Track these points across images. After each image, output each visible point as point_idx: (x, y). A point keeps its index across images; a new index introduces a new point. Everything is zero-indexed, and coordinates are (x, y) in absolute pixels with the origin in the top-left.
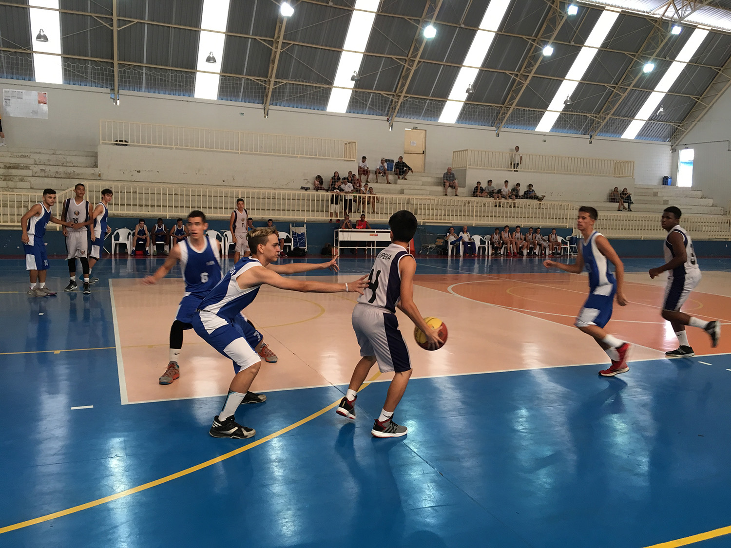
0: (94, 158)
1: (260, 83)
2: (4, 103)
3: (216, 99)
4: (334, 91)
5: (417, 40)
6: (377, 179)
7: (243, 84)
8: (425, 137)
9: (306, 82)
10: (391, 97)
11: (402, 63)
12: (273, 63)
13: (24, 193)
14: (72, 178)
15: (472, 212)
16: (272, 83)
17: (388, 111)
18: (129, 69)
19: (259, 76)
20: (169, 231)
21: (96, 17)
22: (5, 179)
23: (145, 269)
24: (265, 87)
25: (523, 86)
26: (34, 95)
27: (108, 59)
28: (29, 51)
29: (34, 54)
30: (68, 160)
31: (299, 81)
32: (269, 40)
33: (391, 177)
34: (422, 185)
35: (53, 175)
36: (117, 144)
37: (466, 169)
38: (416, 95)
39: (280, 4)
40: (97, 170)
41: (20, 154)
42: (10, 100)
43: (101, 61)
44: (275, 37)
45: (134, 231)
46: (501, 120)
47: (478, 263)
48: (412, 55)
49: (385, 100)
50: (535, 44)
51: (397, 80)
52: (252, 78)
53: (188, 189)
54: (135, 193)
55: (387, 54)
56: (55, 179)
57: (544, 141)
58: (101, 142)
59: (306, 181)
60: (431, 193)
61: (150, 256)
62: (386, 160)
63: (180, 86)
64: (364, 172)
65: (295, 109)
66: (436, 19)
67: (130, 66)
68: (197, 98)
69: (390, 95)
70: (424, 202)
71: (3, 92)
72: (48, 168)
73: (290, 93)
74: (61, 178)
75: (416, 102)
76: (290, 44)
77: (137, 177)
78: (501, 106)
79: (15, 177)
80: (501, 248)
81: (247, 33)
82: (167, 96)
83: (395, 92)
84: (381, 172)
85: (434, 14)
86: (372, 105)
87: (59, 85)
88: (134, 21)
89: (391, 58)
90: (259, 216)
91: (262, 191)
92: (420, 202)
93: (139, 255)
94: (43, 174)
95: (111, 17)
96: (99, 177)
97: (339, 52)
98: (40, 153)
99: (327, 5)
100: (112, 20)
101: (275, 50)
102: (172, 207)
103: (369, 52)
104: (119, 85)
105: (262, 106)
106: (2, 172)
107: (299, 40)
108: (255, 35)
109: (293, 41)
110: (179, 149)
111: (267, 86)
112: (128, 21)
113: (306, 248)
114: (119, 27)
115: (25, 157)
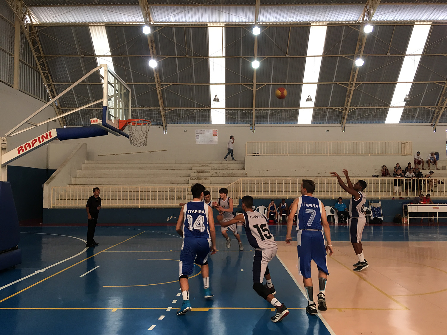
0: (243, 164)
1: (339, 110)
2: (196, 138)
3: (310, 123)
6: (429, 166)
7: (328, 112)
9: (372, 106)
10: (433, 110)
11: (442, 85)
12: (349, 97)
14: (231, 177)
16: (348, 109)
17: (432, 118)
18: (261, 112)
19: (339, 107)
20: (289, 207)
21: (244, 85)
22: (197, 179)
26: (211, 131)
27: (249, 107)
28: (209, 108)
29: (211, 109)
30: (229, 166)
32: (346, 83)
35: (221, 176)
36: (254, 155)
40: (244, 171)
41: (204, 165)
42: (199, 135)
43: (245, 109)
44: (350, 81)
45: (268, 207)
51: (439, 97)
52: (333, 108)
55: (430, 81)
56: (223, 177)
58: (247, 154)
59: (375, 171)
61: (277, 223)
63: (290, 118)
64: (418, 162)
65: (363, 124)
67: (262, 110)
68: (299, 124)
69: (433, 108)
71: (196, 131)
72: (218, 172)
74: (226, 177)
76: (360, 83)
77: (267, 174)
79: (202, 178)
81: (332, 81)
82: (282, 125)
83: (437, 105)
84: (432, 162)
86: (419, 117)
87: (223, 124)
88: (264, 84)
89: (433, 83)
90: (346, 196)
93: (271, 223)
94: (216, 175)
96: (246, 175)
97: (394, 84)
98: (214, 163)
99: (386, 55)
100: (253, 85)
101: (350, 88)
102: (290, 191)
103: (417, 81)
104: (255, 121)
105: (340, 125)
106: (196, 175)
107: (365, 80)
108: (337, 82)
109: (362, 81)
110: (292, 155)
111: (344, 112)
112: (262, 84)
113: (382, 217)
114: (257, 89)
115: (207, 166)
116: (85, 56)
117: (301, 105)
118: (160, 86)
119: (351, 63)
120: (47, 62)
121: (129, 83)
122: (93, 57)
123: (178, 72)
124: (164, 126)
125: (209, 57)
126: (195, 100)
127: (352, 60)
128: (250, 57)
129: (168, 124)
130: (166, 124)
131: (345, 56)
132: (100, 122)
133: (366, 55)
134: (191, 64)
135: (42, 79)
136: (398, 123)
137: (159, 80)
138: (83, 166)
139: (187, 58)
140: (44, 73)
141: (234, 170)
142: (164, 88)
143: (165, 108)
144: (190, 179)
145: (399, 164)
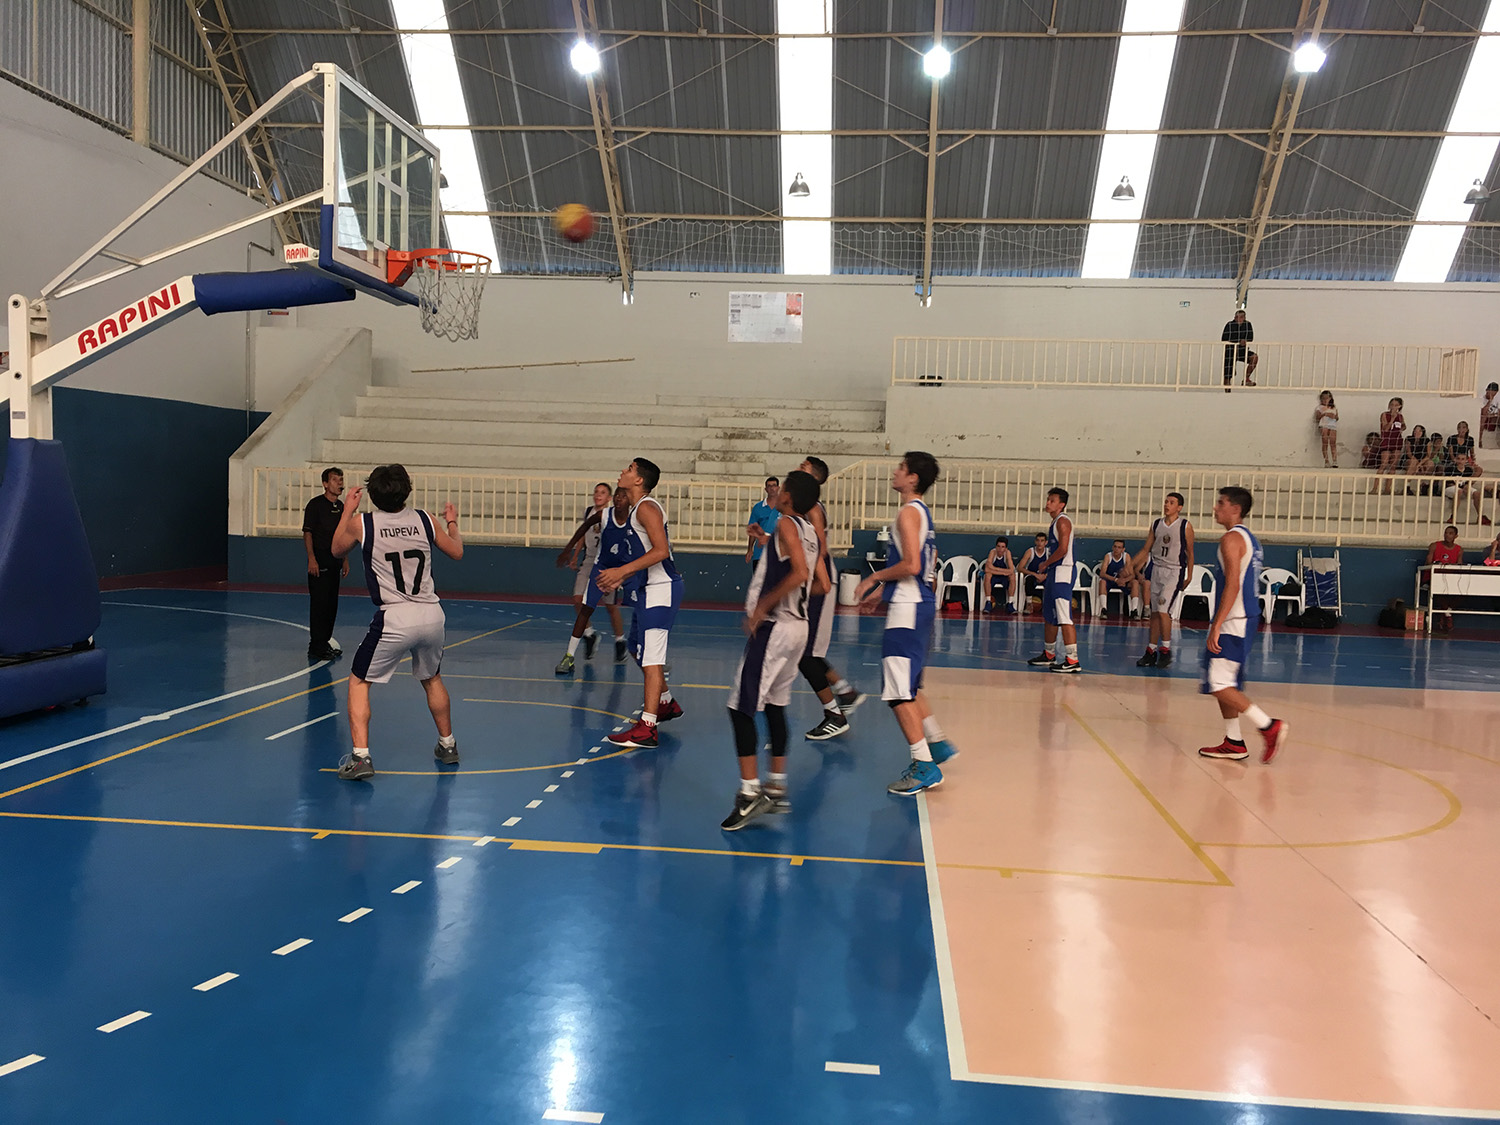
0: (879, 413)
1: (1229, 230)
2: (730, 318)
3: (1127, 276)
7: (1190, 238)
9: (1345, 217)
12: (1267, 184)
13: (753, 484)
14: (838, 454)
16: (1261, 229)
18: (954, 231)
19: (1228, 217)
21: (898, 135)
22: (724, 458)
24: (1243, 240)
26: (781, 300)
27: (915, 217)
28: (776, 218)
29: (784, 222)
30: (832, 418)
32: (1259, 134)
36: (923, 384)
40: (883, 438)
41: (751, 411)
42: (739, 311)
43: (902, 223)
44: (1276, 124)
45: (985, 561)
52: (1212, 222)
53: (1063, 471)
54: (953, 480)
58: (894, 380)
67: (956, 227)
68: (1088, 279)
71: (730, 297)
72: (796, 436)
73: (1302, 244)
76: (1311, 135)
77: (959, 448)
79: (741, 455)
81: (1210, 126)
82: (1026, 280)
87: (824, 276)
88: (968, 135)
94: (787, 448)
95: (925, 132)
96: (887, 451)
97: (1435, 140)
98: (784, 407)
99: (1409, 33)
100: (928, 138)
101: (1273, 153)
102: (1026, 510)
104: (933, 265)
105: (1233, 283)
106: (719, 444)
107: (1331, 125)
108: (1226, 128)
109: (1318, 128)
110: (1047, 387)
111: (1248, 237)
112: (959, 135)
113: (1340, 608)
114: (940, 150)
115: (759, 415)
116: (363, 33)
117: (1097, 212)
118: (610, 141)
119: (1281, 61)
120: (240, 52)
121: (509, 125)
122: (390, 35)
123: (672, 89)
124: (626, 276)
125: (777, 34)
126: (729, 190)
127: (1286, 49)
128: (922, 37)
129: (640, 270)
130: (632, 271)
131: (1261, 34)
132: (312, 255)
133: (1337, 31)
134: (717, 60)
135: (227, 110)
136: (1443, 280)
137: (606, 117)
138: (361, 403)
139: (701, 39)
140: (233, 92)
141: (848, 431)
142: (625, 143)
143: (626, 216)
144: (701, 456)
145: (1422, 428)
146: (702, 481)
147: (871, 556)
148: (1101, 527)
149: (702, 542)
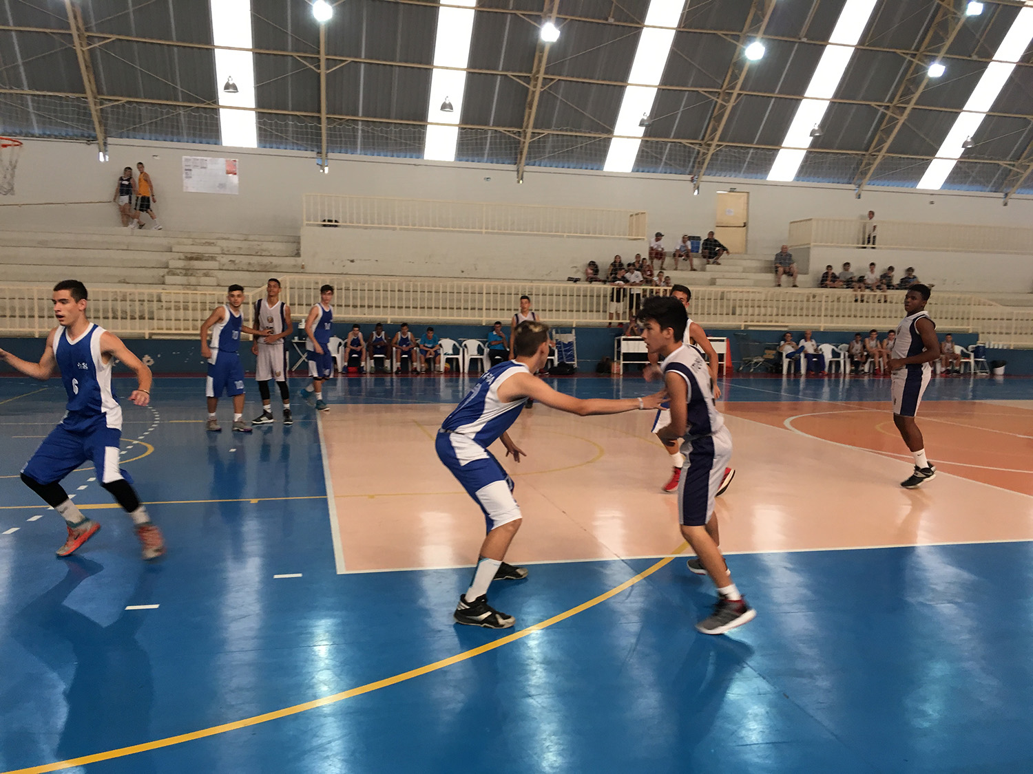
0: (295, 245)
1: (512, 135)
2: (184, 175)
3: (452, 160)
4: (614, 142)
5: (735, 64)
7: (489, 138)
8: (748, 203)
9: (576, 132)
10: (697, 147)
11: (713, 98)
12: (531, 108)
13: (209, 291)
14: (263, 271)
15: (820, 309)
16: (529, 135)
17: (693, 167)
18: (340, 124)
19: (510, 127)
20: (391, 340)
21: (299, 56)
22: (186, 273)
23: (360, 391)
24: (519, 142)
25: (898, 122)
26: (220, 164)
27: (314, 112)
28: (214, 106)
29: (221, 110)
30: (264, 247)
31: (566, 131)
32: (526, 77)
33: (696, 262)
34: (743, 272)
35: (245, 268)
36: (325, 226)
37: (809, 248)
38: (733, 142)
39: (540, 24)
40: (299, 260)
41: (204, 241)
42: (190, 170)
43: (305, 116)
44: (534, 71)
45: (346, 341)
46: (864, 174)
47: (829, 386)
48: (728, 84)
49: (689, 152)
50: (916, 61)
51: (707, 121)
52: (501, 129)
53: (416, 283)
54: (347, 289)
55: (692, 86)
56: (247, 273)
57: (932, 203)
58: (305, 222)
59: (575, 269)
60: (757, 284)
62: (689, 237)
63: (406, 144)
64: (657, 254)
65: (560, 170)
66: (765, 33)
67: (342, 121)
68: (428, 160)
69: (696, 144)
70: (745, 296)
71: (183, 160)
72: (238, 259)
73: (554, 147)
74: (254, 271)
75: (735, 152)
76: (552, 79)
77: (350, 268)
78: (864, 153)
79: (198, 271)
80: (865, 363)
81: (496, 69)
82: (389, 159)
83: (703, 139)
84: (682, 255)
85: (760, 26)
86: (670, 160)
87: (253, 149)
88: (346, 61)
89: (697, 91)
91: (514, 284)
92: (739, 296)
93: (352, 373)
94: (231, 266)
95: (317, 56)
96: (302, 269)
97: (622, 88)
98: (229, 239)
99: (606, 22)
100: (319, 60)
101: (533, 89)
103: (666, 85)
104: (327, 146)
105: (513, 167)
106: (181, 264)
107: (565, 74)
108: (506, 71)
109: (560, 75)
110: (405, 229)
111: (522, 140)
112: (340, 60)
113: (575, 362)
114: (328, 69)
115: (210, 244)
117: (431, 118)
118: (84, 43)
119: (534, 31)
123: (131, 9)
124: (101, 141)
126: (179, 82)
127: (537, 25)
129: (112, 137)
130: (106, 138)
131: (523, 14)
133: (566, 17)
136: (630, 171)
137: (81, 25)
141: (275, 256)
142: (96, 45)
143: (100, 97)
144: (168, 273)
145: (620, 258)
146: (173, 290)
147: (296, 339)
148: (440, 318)
149: (173, 332)
